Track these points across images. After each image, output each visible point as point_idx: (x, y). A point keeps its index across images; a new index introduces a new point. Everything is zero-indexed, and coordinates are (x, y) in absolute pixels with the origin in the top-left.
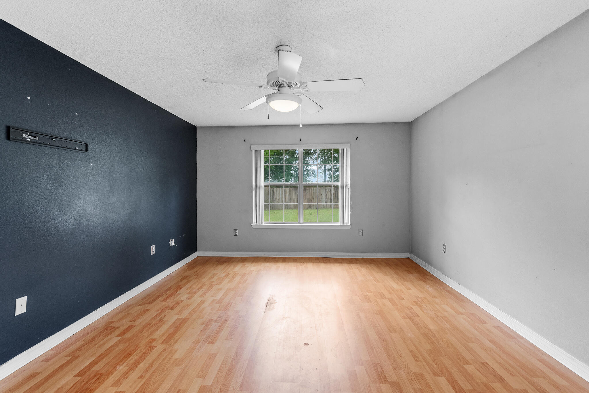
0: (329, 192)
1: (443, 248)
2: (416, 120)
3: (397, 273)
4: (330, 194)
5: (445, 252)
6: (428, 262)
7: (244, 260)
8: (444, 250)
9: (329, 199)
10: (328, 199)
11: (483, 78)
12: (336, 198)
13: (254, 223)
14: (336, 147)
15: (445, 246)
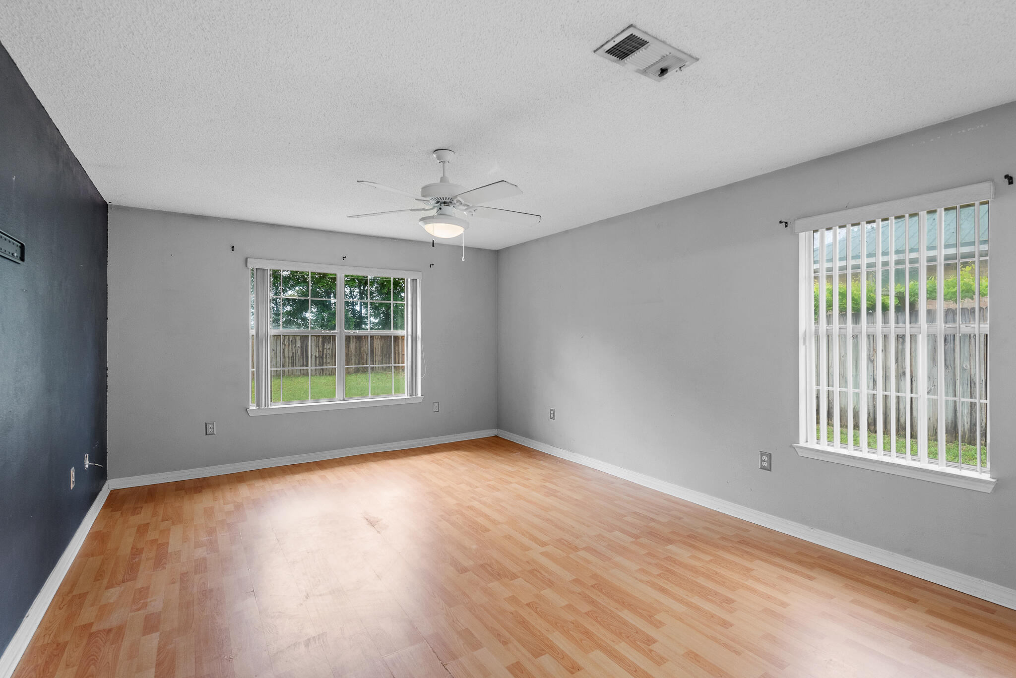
0: (289, 344)
1: (551, 414)
2: (507, 249)
3: (496, 454)
4: (290, 349)
5: (553, 418)
6: (528, 435)
7: (240, 478)
8: (552, 416)
9: (289, 359)
10: (287, 359)
11: (601, 223)
12: (303, 357)
13: (253, 407)
14: (398, 275)
15: (554, 411)
